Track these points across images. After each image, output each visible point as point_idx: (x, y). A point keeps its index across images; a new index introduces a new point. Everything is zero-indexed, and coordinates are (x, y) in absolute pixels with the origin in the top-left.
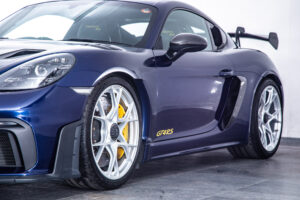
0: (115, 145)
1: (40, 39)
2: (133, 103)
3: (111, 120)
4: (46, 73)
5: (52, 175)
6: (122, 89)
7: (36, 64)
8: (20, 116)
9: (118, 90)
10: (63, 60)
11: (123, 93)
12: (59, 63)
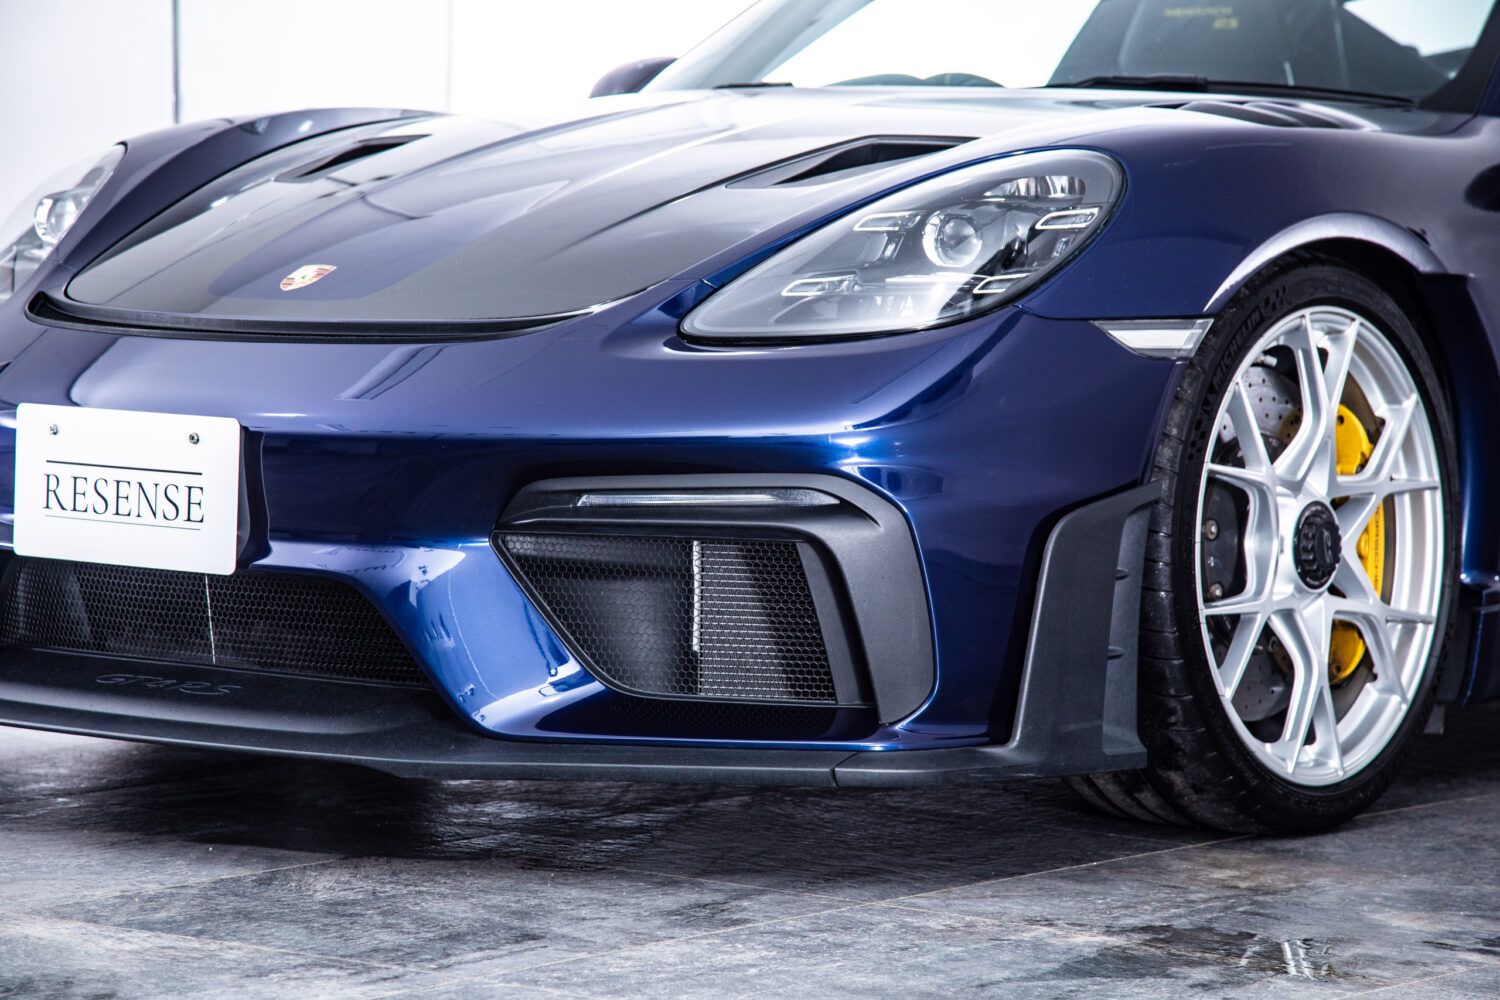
0: (1318, 612)
1: (939, 81)
2: (1411, 401)
3: (1296, 487)
4: (977, 252)
5: (1007, 752)
6: (1354, 327)
7: (927, 209)
8: (852, 465)
9: (1334, 334)
10: (1060, 182)
11: (1360, 348)
12: (1039, 201)
